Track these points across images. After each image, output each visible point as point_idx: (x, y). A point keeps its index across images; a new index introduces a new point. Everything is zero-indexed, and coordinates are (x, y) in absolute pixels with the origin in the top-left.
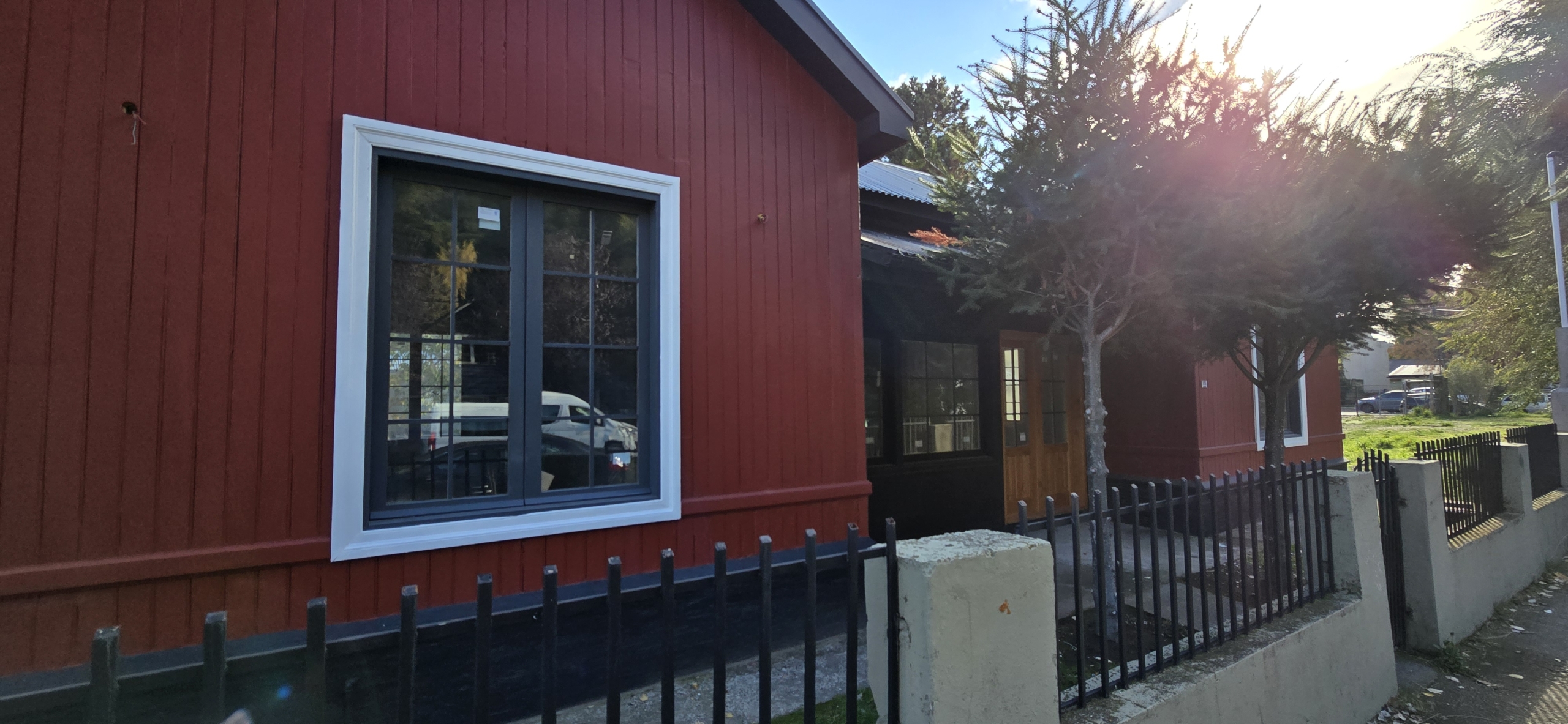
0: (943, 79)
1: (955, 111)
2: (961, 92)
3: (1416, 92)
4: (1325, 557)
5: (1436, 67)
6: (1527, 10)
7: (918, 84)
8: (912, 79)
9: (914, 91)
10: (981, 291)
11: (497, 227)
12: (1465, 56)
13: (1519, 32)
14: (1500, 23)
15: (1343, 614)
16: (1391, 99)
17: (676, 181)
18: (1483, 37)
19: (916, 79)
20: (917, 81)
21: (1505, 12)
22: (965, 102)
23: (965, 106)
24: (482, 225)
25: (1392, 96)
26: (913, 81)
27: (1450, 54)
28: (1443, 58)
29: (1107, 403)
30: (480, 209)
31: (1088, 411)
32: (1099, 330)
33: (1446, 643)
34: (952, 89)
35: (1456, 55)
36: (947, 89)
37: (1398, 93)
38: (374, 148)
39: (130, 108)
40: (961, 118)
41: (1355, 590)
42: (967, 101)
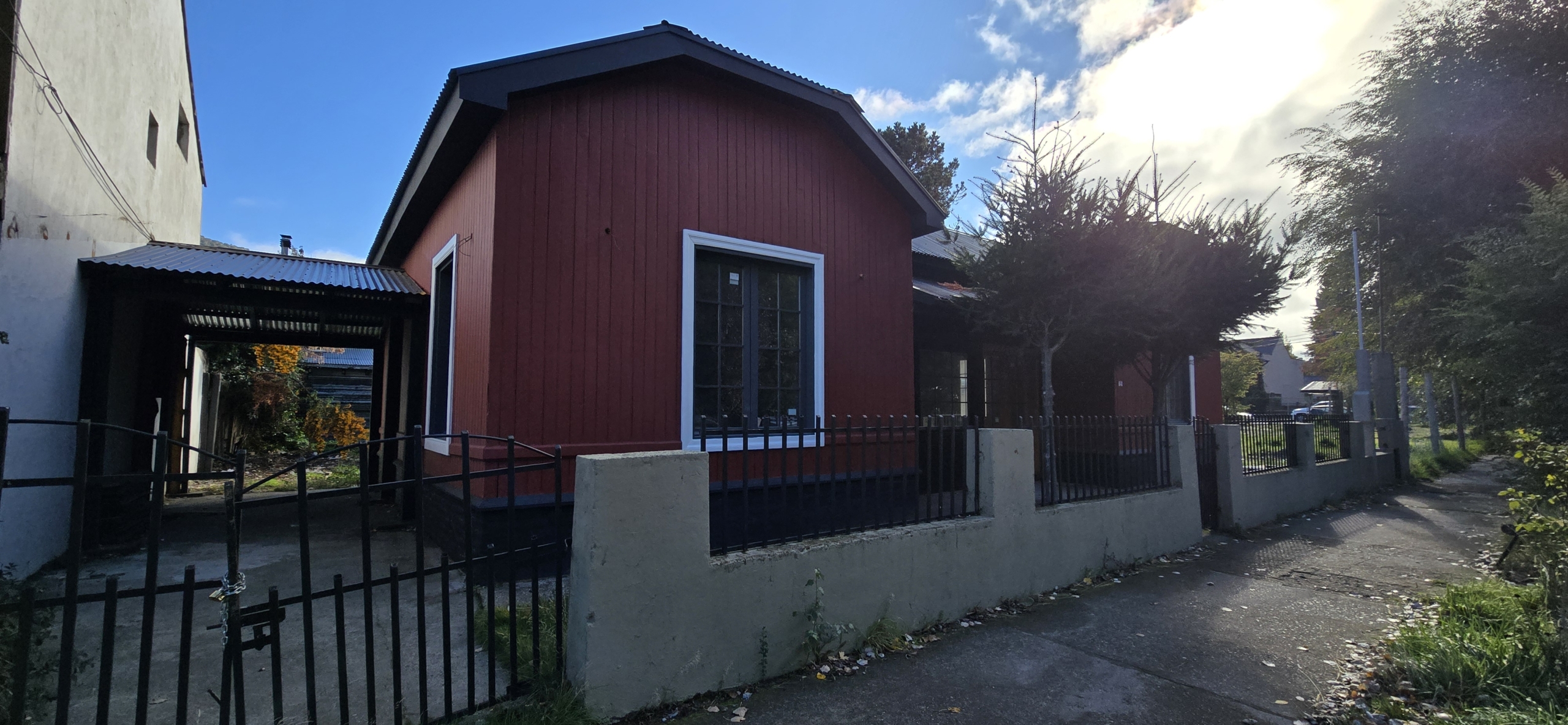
0: (923, 124)
1: (932, 152)
2: (938, 137)
3: (1300, 157)
4: (1165, 469)
5: (1314, 139)
6: (1372, 103)
7: (902, 128)
8: (896, 124)
9: (897, 134)
10: (985, 322)
11: (737, 283)
12: (1335, 131)
13: (1370, 119)
14: (1355, 112)
15: (1170, 494)
16: (1282, 162)
17: (822, 256)
18: (1343, 121)
19: (900, 124)
20: (901, 126)
21: (1359, 104)
22: (940, 145)
23: (941, 149)
24: (731, 282)
25: (1282, 159)
26: (897, 125)
27: (1323, 129)
28: (1319, 133)
29: (1054, 388)
30: (731, 274)
31: (1044, 393)
32: (1051, 345)
33: (1236, 524)
34: (930, 134)
35: (1327, 130)
36: (926, 133)
37: (1286, 157)
38: (695, 245)
39: (607, 231)
40: (937, 159)
41: (1179, 484)
42: (943, 145)
